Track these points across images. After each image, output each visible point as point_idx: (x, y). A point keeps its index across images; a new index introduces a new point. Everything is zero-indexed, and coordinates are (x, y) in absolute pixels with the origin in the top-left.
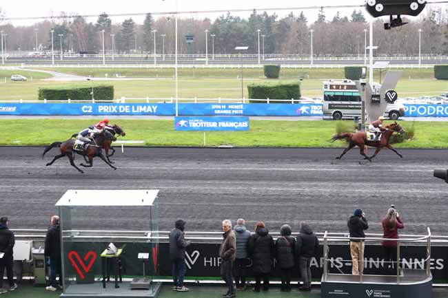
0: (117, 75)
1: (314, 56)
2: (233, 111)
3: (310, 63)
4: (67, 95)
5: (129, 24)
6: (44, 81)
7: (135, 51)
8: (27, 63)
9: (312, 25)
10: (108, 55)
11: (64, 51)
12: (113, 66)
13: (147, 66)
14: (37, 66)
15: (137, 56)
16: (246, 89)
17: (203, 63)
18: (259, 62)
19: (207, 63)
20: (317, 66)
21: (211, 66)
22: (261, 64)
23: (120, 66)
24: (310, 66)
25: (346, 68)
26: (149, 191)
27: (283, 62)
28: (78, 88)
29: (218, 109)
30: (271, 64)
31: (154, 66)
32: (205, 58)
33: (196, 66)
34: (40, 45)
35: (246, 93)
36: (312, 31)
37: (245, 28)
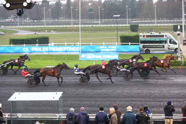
0: (52, 31)
1: (157, 20)
2: (111, 50)
3: (155, 23)
4: (24, 42)
5: (59, 4)
6: (13, 35)
7: (62, 18)
8: (5, 25)
9: (156, 3)
10: (48, 20)
11: (24, 19)
12: (50, 26)
13: (68, 26)
14: (10, 27)
15: (63, 21)
16: (119, 38)
17: (98, 24)
18: (127, 23)
19: (100, 24)
20: (159, 25)
21: (101, 26)
22: (128, 24)
23: (53, 26)
24: (155, 25)
25: (174, 26)
26: (57, 92)
27: (139, 23)
28: (30, 38)
29: (103, 49)
30: (133, 24)
31: (72, 26)
32: (98, 21)
33: (94, 26)
34: (12, 16)
35: (119, 40)
36: (155, 6)
37: (120, 5)
